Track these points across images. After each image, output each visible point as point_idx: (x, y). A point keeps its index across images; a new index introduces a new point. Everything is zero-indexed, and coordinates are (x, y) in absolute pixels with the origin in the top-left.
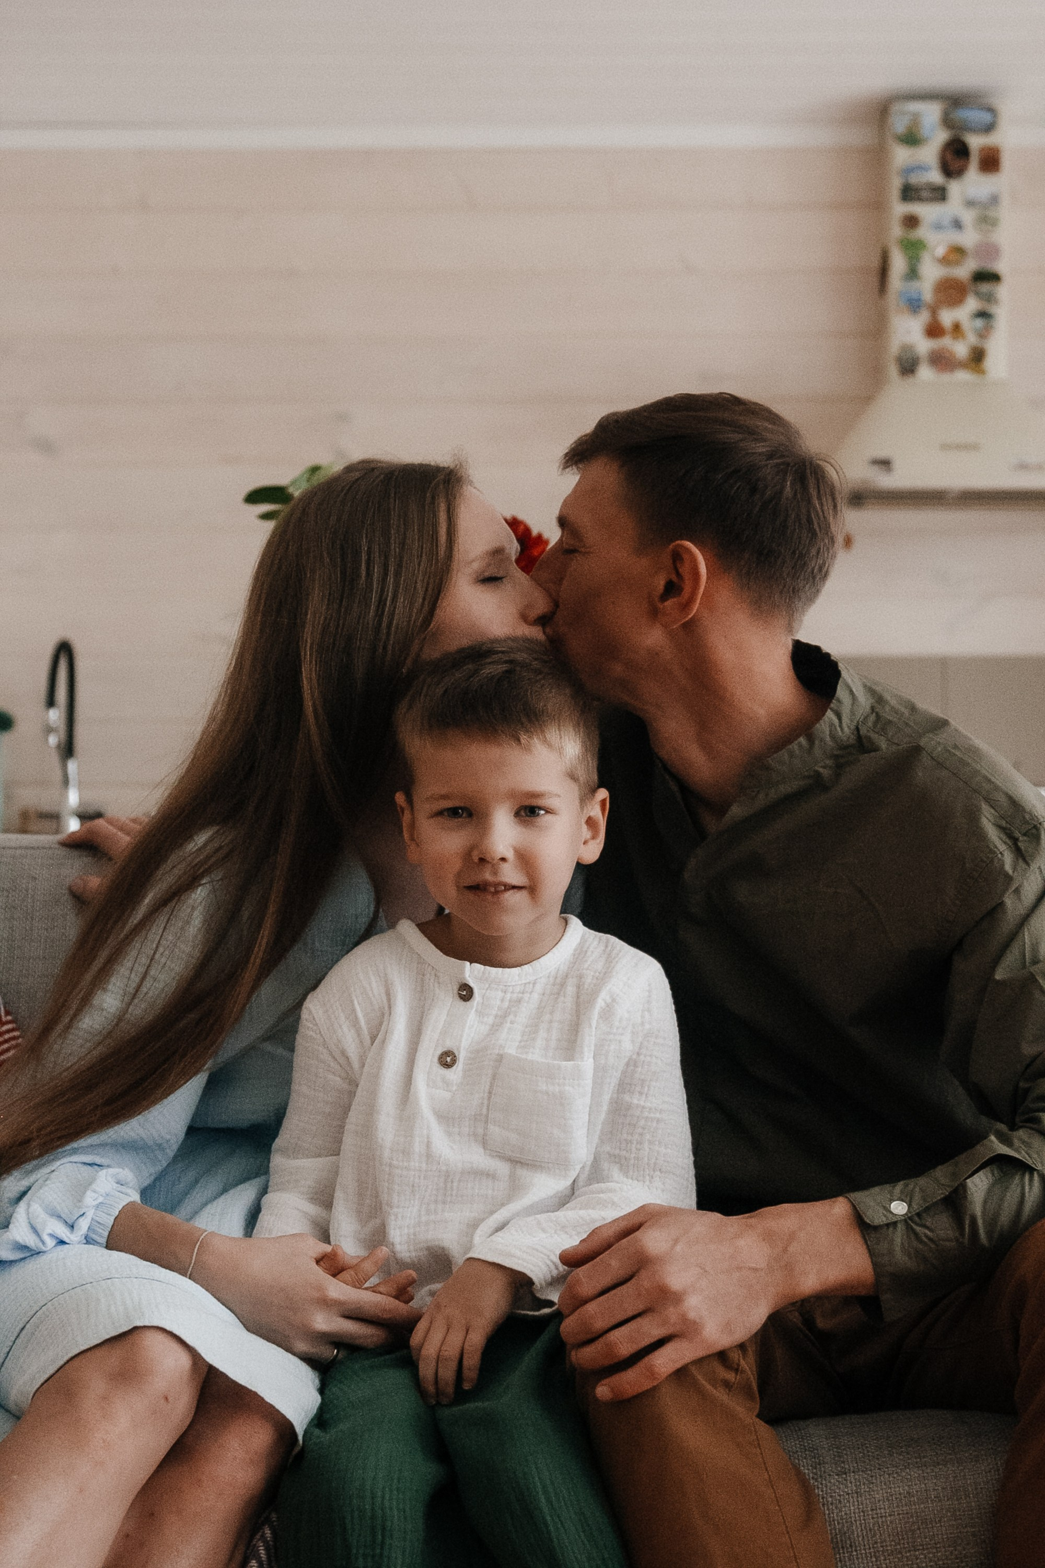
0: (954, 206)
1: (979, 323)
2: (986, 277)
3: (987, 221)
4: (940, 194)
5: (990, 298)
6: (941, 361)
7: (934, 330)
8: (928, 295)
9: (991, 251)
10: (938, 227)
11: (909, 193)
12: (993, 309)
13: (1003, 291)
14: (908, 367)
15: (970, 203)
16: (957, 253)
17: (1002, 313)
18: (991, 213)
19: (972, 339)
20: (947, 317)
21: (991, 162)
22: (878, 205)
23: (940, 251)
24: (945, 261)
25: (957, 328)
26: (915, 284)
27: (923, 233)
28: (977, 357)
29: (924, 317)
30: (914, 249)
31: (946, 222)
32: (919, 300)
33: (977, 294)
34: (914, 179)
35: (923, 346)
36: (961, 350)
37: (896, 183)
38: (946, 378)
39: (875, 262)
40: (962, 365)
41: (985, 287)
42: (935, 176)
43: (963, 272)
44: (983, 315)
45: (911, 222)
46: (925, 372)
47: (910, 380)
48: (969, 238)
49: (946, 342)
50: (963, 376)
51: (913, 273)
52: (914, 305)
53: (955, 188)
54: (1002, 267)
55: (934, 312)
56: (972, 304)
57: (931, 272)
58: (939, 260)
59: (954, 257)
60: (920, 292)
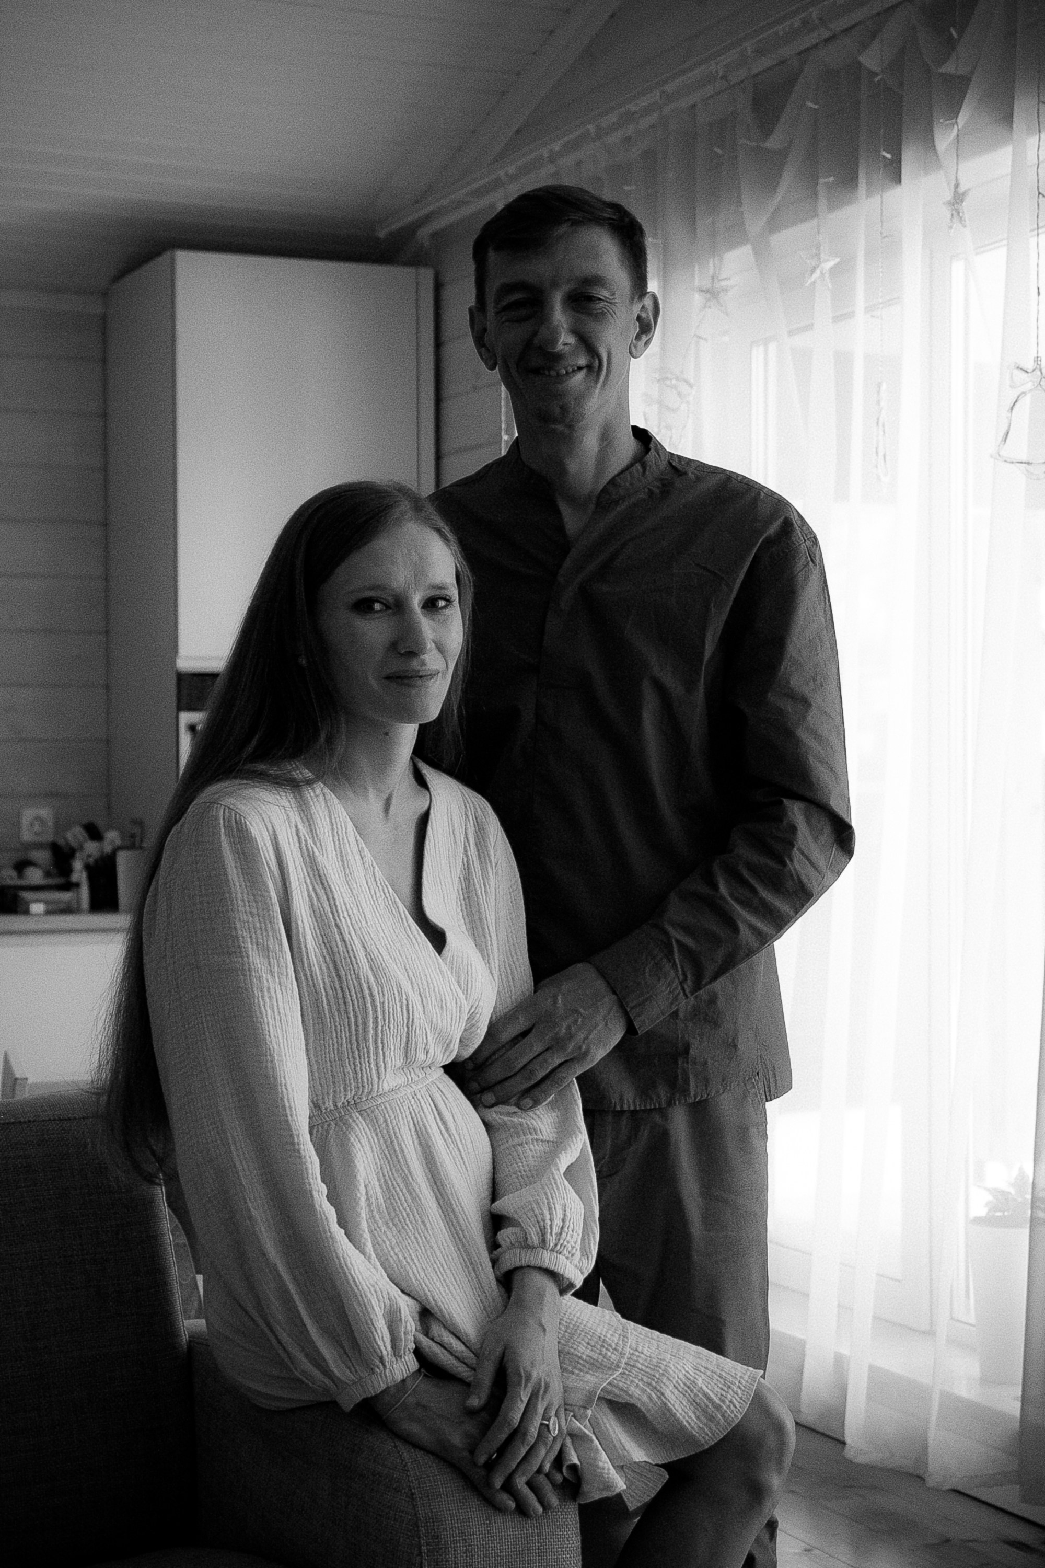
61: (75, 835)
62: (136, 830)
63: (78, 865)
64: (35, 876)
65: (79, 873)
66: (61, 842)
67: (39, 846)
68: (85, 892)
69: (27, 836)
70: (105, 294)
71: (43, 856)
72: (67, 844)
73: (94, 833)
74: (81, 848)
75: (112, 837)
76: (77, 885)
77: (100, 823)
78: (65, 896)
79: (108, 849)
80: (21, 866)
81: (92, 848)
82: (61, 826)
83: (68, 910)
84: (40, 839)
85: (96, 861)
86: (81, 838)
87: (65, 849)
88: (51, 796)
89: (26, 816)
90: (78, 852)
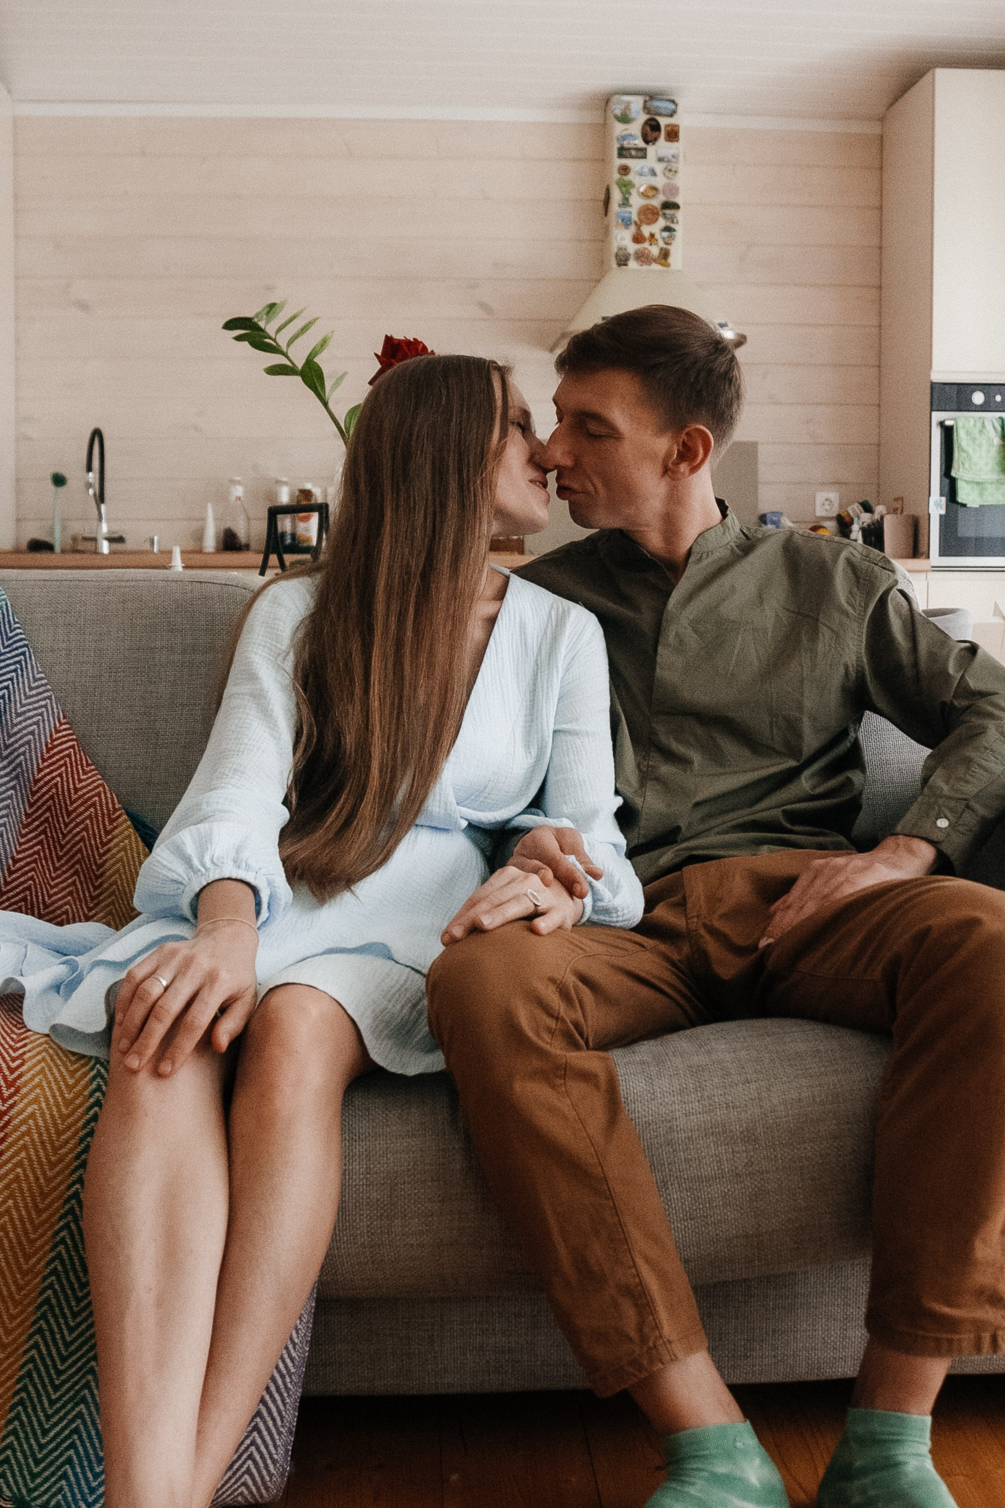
0: (651, 161)
1: (665, 234)
2: (670, 206)
3: (671, 171)
4: (642, 154)
5: (672, 219)
6: (643, 258)
7: (638, 238)
8: (635, 217)
9: (674, 190)
10: (641, 174)
11: (623, 152)
12: (673, 226)
13: (680, 215)
14: (623, 261)
15: (661, 160)
16: (653, 190)
17: (679, 228)
18: (674, 166)
19: (661, 244)
20: (646, 230)
21: (673, 135)
22: (602, 160)
23: (642, 189)
24: (644, 195)
25: (652, 236)
26: (628, 209)
27: (631, 177)
28: (665, 255)
29: (633, 229)
30: (626, 187)
31: (646, 170)
32: (630, 219)
33: (665, 216)
34: (626, 144)
35: (632, 248)
36: (655, 251)
37: (616, 146)
38: (645, 267)
39: (602, 197)
40: (655, 261)
41: (668, 212)
42: (640, 143)
43: (656, 202)
44: (667, 229)
45: (625, 170)
46: (633, 264)
47: (623, 269)
48: (660, 181)
49: (646, 245)
50: (655, 267)
51: (625, 202)
52: (626, 222)
53: (651, 150)
54: (679, 200)
55: (638, 227)
56: (661, 223)
57: (636, 202)
58: (643, 193)
59: (650, 193)
60: (631, 213)
61: (854, 509)
62: (898, 505)
63: (855, 527)
65: (856, 533)
66: (843, 513)
67: (829, 519)
69: (820, 512)
70: (882, 120)
71: (831, 525)
72: (848, 514)
73: (867, 508)
74: (859, 518)
75: (880, 509)
77: (872, 502)
79: (877, 516)
81: (866, 518)
82: (844, 504)
84: (830, 515)
85: (869, 525)
86: (858, 511)
87: (847, 519)
88: (837, 483)
89: (820, 497)
90: (856, 520)
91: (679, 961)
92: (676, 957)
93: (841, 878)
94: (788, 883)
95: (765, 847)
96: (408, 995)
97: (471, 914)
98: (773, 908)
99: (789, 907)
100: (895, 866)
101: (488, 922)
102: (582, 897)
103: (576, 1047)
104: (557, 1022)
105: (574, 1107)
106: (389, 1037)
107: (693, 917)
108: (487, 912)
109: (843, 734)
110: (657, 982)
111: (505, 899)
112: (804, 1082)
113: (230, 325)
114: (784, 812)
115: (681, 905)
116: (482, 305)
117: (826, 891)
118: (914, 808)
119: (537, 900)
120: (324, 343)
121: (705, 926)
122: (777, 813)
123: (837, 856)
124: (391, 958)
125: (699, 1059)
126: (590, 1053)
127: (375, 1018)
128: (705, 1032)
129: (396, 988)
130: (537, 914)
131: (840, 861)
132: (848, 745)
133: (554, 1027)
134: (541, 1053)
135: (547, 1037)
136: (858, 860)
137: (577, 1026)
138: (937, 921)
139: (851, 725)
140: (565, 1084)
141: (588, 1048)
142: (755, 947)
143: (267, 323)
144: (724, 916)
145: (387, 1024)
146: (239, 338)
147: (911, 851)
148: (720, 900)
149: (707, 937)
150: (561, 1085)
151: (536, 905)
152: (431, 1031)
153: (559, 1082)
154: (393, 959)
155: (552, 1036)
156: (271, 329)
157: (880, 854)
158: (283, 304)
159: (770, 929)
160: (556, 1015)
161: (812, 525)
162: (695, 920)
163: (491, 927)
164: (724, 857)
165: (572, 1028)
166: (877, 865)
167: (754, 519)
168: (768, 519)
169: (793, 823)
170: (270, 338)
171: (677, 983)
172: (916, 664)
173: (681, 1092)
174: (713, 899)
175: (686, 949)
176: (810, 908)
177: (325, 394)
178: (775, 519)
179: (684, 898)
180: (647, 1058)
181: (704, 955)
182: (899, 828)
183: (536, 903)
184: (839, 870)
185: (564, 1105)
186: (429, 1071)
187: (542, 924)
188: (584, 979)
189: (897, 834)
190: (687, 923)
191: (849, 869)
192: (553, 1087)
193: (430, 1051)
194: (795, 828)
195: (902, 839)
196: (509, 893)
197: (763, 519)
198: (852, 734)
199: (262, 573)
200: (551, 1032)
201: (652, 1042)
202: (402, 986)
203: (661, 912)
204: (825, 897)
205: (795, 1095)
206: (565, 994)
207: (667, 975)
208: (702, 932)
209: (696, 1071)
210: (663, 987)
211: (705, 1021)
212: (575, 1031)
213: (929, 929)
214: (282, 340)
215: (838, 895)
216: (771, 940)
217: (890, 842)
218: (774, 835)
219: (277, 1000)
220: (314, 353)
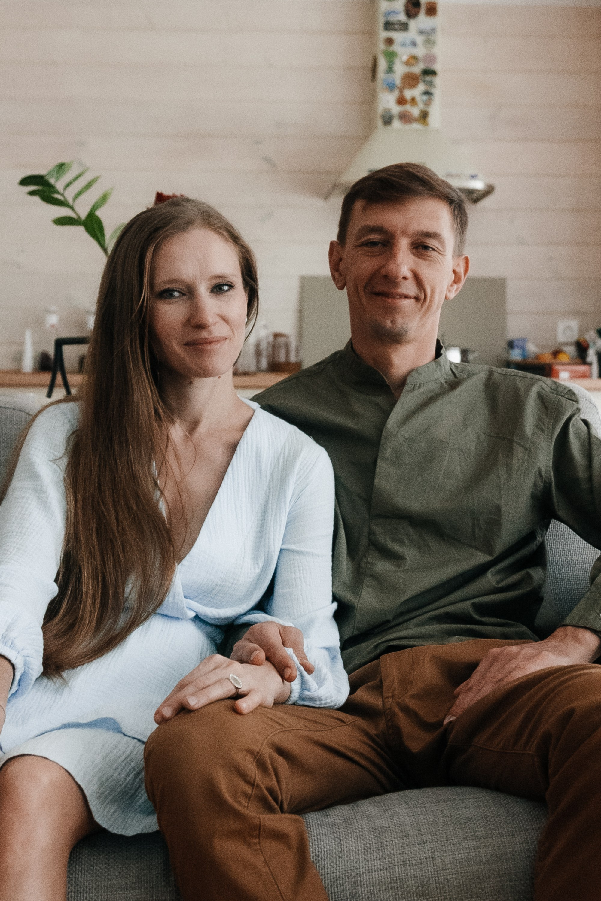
0: (412, 34)
1: (425, 97)
2: (429, 72)
3: (430, 42)
4: (404, 27)
5: (431, 84)
6: (405, 118)
7: (401, 101)
8: (398, 81)
9: (432, 58)
10: (404, 45)
11: (388, 26)
12: (433, 90)
13: (438, 80)
14: (388, 120)
15: (421, 32)
16: (414, 59)
17: (437, 92)
18: (432, 38)
19: (421, 106)
20: (408, 94)
21: (432, 10)
22: (371, 33)
23: (405, 58)
24: (407, 63)
25: (413, 100)
26: (392, 75)
27: (396, 48)
28: (424, 115)
29: (396, 94)
30: (391, 56)
31: (408, 43)
32: (394, 84)
33: (424, 81)
34: (391, 19)
35: (396, 109)
36: (415, 112)
37: (381, 20)
38: (408, 127)
39: (370, 65)
40: (417, 120)
41: (428, 78)
42: (403, 18)
43: (417, 69)
44: (427, 93)
45: (390, 42)
46: (396, 124)
47: (388, 128)
48: (420, 51)
49: (408, 107)
50: (416, 126)
51: (390, 70)
52: (391, 87)
53: (413, 24)
54: (437, 67)
55: (401, 91)
56: (421, 87)
57: (400, 69)
58: (404, 63)
59: (412, 61)
60: (394, 80)
61: (591, 336)
63: (592, 352)
64: (563, 358)
65: (592, 356)
66: (581, 339)
67: (569, 344)
68: (595, 368)
69: (561, 337)
71: (571, 351)
72: (586, 340)
74: (594, 343)
76: (590, 364)
78: (583, 368)
80: (556, 353)
81: (600, 343)
82: (582, 331)
83: (584, 376)
84: (570, 340)
86: (594, 336)
87: (585, 344)
88: (576, 313)
89: (561, 326)
90: (591, 345)
91: (377, 735)
92: (372, 731)
93: (512, 665)
94: (472, 667)
95: (456, 637)
96: (133, 764)
97: (180, 695)
98: (458, 689)
99: (470, 689)
100: (563, 653)
101: (194, 702)
102: (290, 680)
103: (270, 810)
104: (253, 788)
105: (266, 863)
106: (114, 801)
107: (387, 698)
108: (193, 694)
109: (530, 537)
110: (350, 754)
111: (210, 682)
112: (472, 843)
113: (25, 182)
114: (474, 605)
115: (379, 688)
116: (267, 159)
117: (500, 676)
118: (582, 604)
119: (239, 684)
120: (104, 199)
121: (398, 704)
122: (466, 606)
123: (512, 645)
124: (120, 731)
125: (383, 822)
126: (284, 815)
127: (101, 785)
128: (394, 797)
129: (123, 758)
130: (238, 696)
131: (514, 649)
132: (535, 548)
133: (250, 792)
134: (237, 815)
135: (244, 802)
136: (529, 649)
137: (271, 791)
138: (579, 704)
139: (539, 531)
140: (259, 842)
141: (282, 811)
142: (440, 723)
143: (57, 179)
144: (413, 696)
145: (112, 790)
146: (32, 193)
147: (577, 640)
148: (411, 682)
149: (401, 715)
150: (255, 843)
151: (237, 688)
152: (148, 796)
153: (253, 840)
154: (122, 733)
155: (249, 800)
156: (59, 185)
157: (551, 642)
158: (70, 165)
159: (453, 708)
160: (252, 782)
161: (553, 349)
162: (390, 700)
163: (196, 707)
164: (415, 646)
165: (266, 793)
166: (545, 653)
167: (503, 344)
168: (516, 343)
169: (483, 614)
170: (58, 192)
171: (373, 756)
172: (590, 479)
173: (366, 851)
174: (405, 682)
175: (382, 724)
176: (487, 689)
177: (104, 240)
178: (521, 343)
179: (381, 682)
180: (338, 821)
181: (397, 731)
182: (567, 621)
183: (237, 686)
184: (513, 657)
185: (258, 861)
186: (145, 831)
187: (244, 705)
188: (281, 751)
189: (566, 625)
190: (383, 701)
191: (521, 656)
192: (249, 845)
193: (150, 814)
194: (485, 619)
195: (569, 629)
196: (213, 677)
197: (511, 345)
198: (539, 539)
199: (49, 395)
200: (247, 796)
201: (346, 807)
202: (129, 756)
203: (362, 694)
204: (500, 681)
205: (463, 855)
206: (261, 764)
207: (364, 749)
208: (397, 710)
209: (378, 832)
210: (358, 759)
211: (396, 788)
212: (269, 796)
213: (572, 711)
214: (69, 195)
215: (510, 679)
216: (453, 718)
217: (560, 632)
218: (463, 626)
219: (14, 768)
220: (96, 207)
